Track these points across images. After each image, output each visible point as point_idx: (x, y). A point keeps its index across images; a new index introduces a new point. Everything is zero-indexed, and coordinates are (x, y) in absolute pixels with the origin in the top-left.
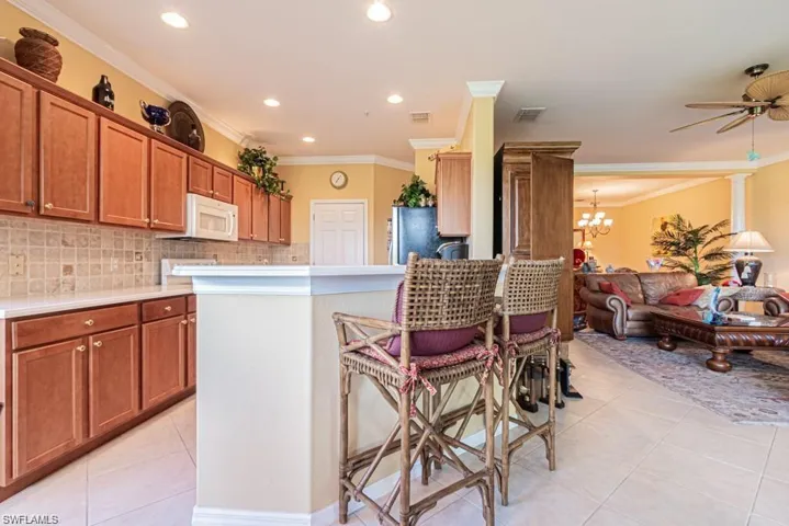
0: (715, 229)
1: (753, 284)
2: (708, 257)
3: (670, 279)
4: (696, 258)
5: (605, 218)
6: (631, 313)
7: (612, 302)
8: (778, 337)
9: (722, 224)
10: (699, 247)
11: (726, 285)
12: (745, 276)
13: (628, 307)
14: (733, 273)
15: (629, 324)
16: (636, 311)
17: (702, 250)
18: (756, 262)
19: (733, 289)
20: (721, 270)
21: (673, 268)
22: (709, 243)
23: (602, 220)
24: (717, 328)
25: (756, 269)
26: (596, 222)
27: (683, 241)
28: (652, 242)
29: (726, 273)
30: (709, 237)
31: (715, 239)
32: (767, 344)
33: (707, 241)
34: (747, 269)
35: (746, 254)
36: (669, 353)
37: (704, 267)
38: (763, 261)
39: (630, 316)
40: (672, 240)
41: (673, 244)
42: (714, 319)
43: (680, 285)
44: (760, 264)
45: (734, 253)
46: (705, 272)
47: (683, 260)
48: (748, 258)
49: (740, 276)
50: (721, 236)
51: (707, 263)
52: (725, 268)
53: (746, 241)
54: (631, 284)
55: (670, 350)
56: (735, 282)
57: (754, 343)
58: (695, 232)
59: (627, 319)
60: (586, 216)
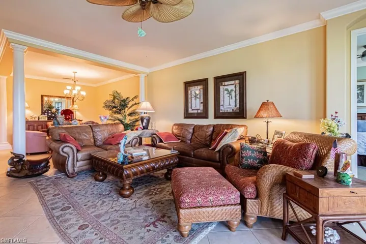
0: (133, 100)
1: (147, 128)
2: (130, 114)
3: (110, 128)
4: (125, 115)
5: (81, 90)
6: (80, 156)
7: (65, 150)
8: (156, 163)
9: (135, 97)
10: (126, 109)
11: (137, 129)
12: (144, 124)
13: (78, 151)
14: (140, 122)
15: (79, 164)
16: (84, 153)
17: (128, 111)
18: (149, 117)
19: (139, 132)
20: (135, 121)
21: (115, 120)
22: (130, 107)
23: (79, 91)
24: (124, 167)
25: (148, 121)
26: (75, 92)
27: (119, 105)
28: (104, 105)
29: (137, 123)
30: (131, 104)
31: (133, 105)
32: (151, 169)
33: (129, 106)
34: (145, 121)
35: (145, 113)
36: (101, 183)
37: (128, 120)
38: (151, 116)
39: (79, 158)
40: (113, 105)
41: (114, 107)
42: (124, 159)
43: (115, 131)
44: (150, 118)
45: (141, 113)
46: (129, 123)
47: (119, 116)
48: (146, 115)
49: (142, 124)
50: (136, 104)
51: (130, 118)
52: (137, 121)
53: (145, 107)
54: (86, 133)
55: (102, 181)
56: (141, 128)
57: (145, 171)
58: (124, 101)
59: (77, 161)
60: (69, 87)
